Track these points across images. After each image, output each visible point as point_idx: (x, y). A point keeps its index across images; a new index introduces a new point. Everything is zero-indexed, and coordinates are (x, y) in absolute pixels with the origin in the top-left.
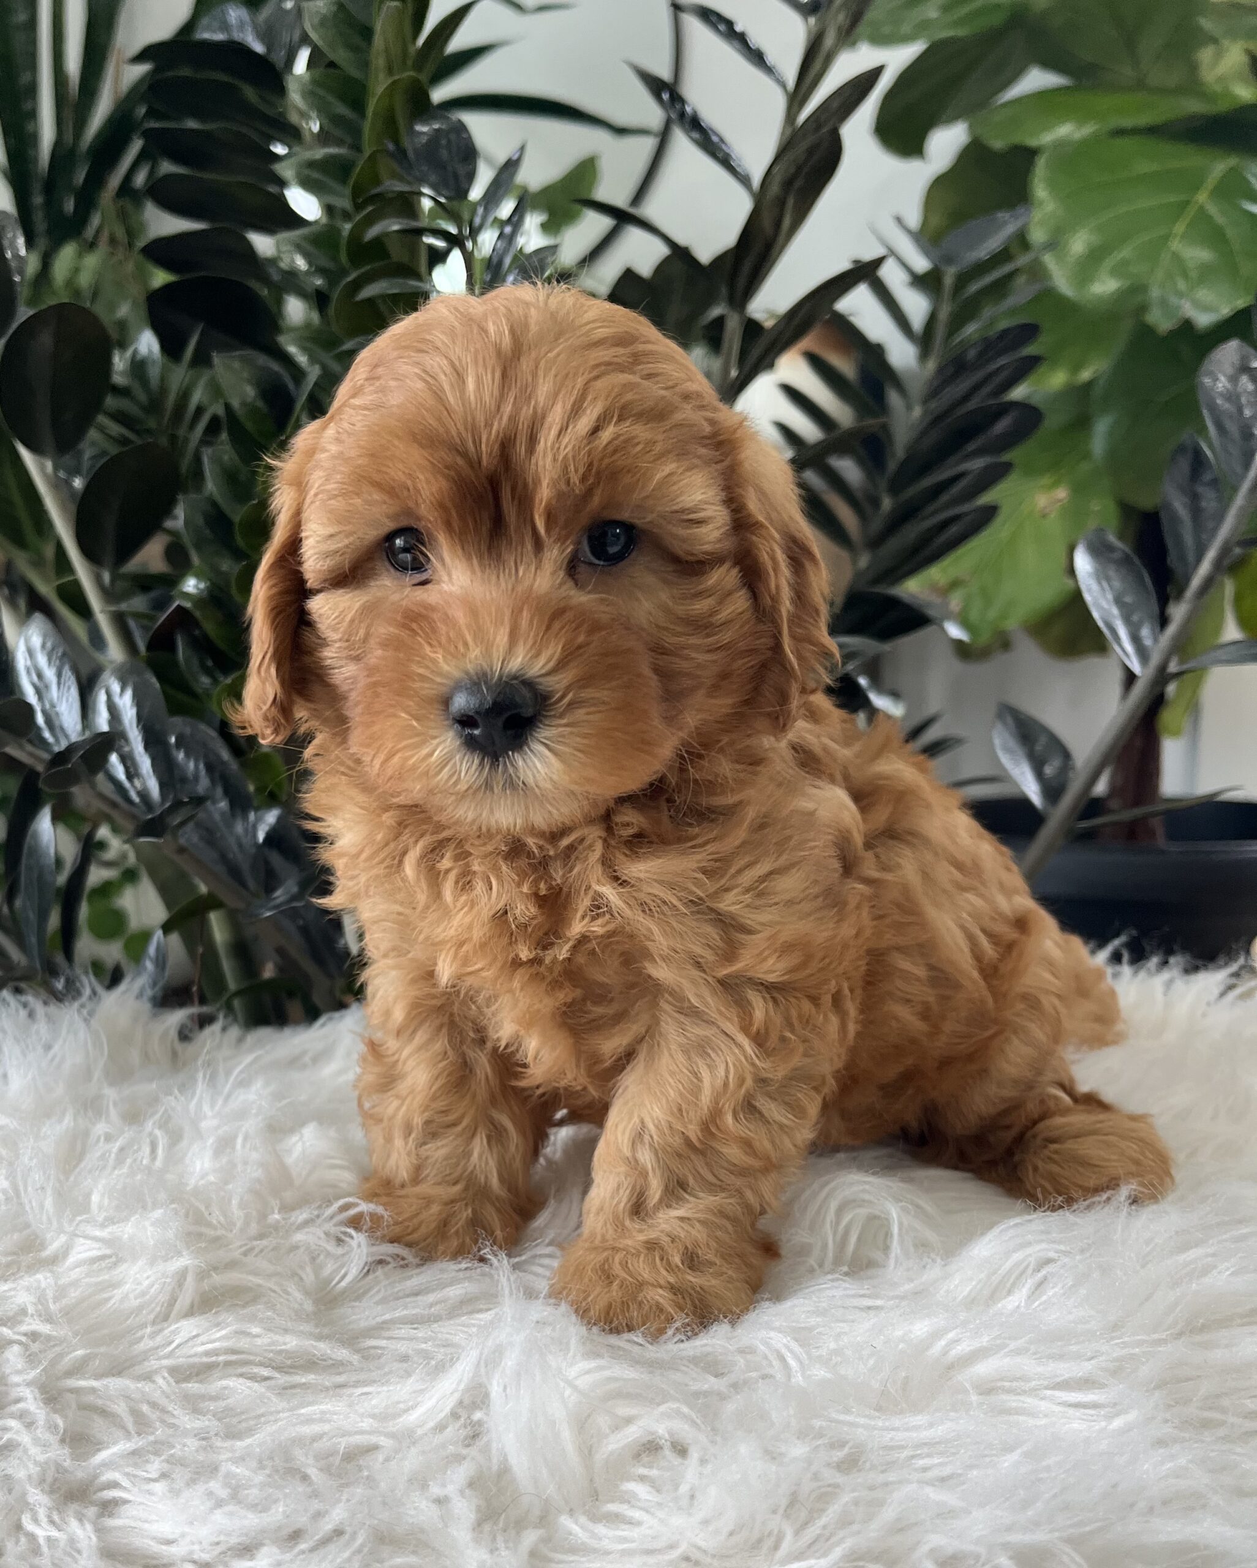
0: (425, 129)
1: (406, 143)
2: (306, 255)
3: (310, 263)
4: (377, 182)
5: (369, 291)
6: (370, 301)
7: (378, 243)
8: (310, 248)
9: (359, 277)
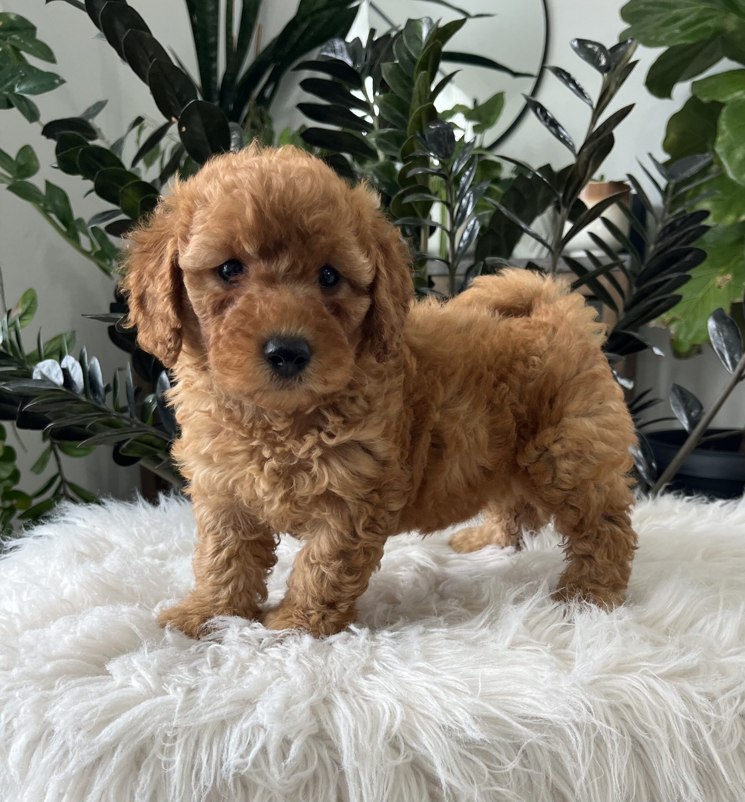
0: (433, 127)
1: (426, 133)
2: (378, 176)
3: (380, 180)
4: (413, 150)
5: (408, 199)
6: (409, 204)
7: (413, 179)
8: (380, 173)
9: (405, 192)
